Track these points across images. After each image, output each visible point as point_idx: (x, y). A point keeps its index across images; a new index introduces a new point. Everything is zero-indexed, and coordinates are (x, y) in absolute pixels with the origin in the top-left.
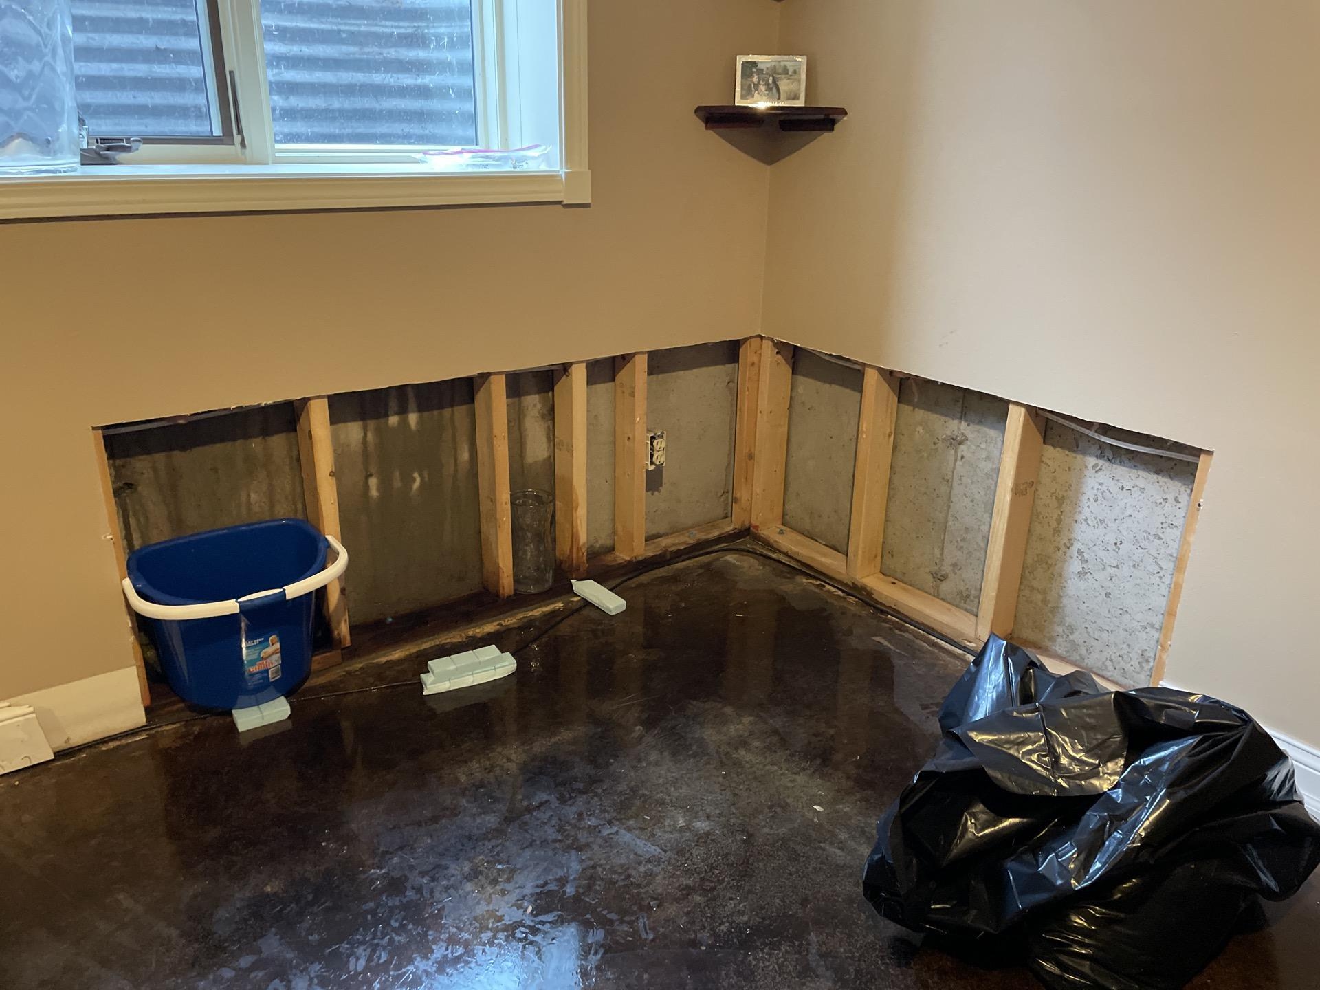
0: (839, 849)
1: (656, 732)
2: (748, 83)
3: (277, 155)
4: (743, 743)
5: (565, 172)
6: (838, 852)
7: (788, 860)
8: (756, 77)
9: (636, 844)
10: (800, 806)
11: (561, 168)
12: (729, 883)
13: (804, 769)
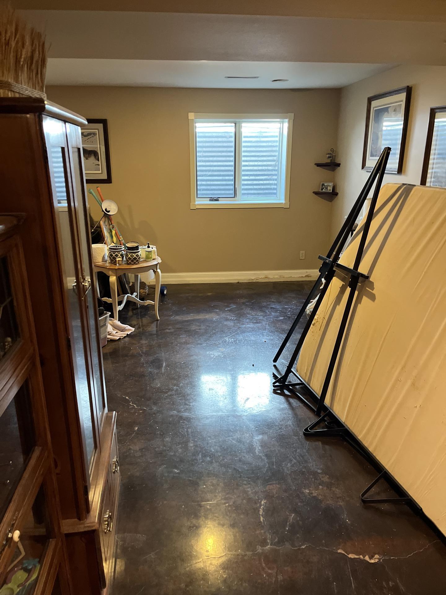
8: (324, 186)
11: (284, 202)
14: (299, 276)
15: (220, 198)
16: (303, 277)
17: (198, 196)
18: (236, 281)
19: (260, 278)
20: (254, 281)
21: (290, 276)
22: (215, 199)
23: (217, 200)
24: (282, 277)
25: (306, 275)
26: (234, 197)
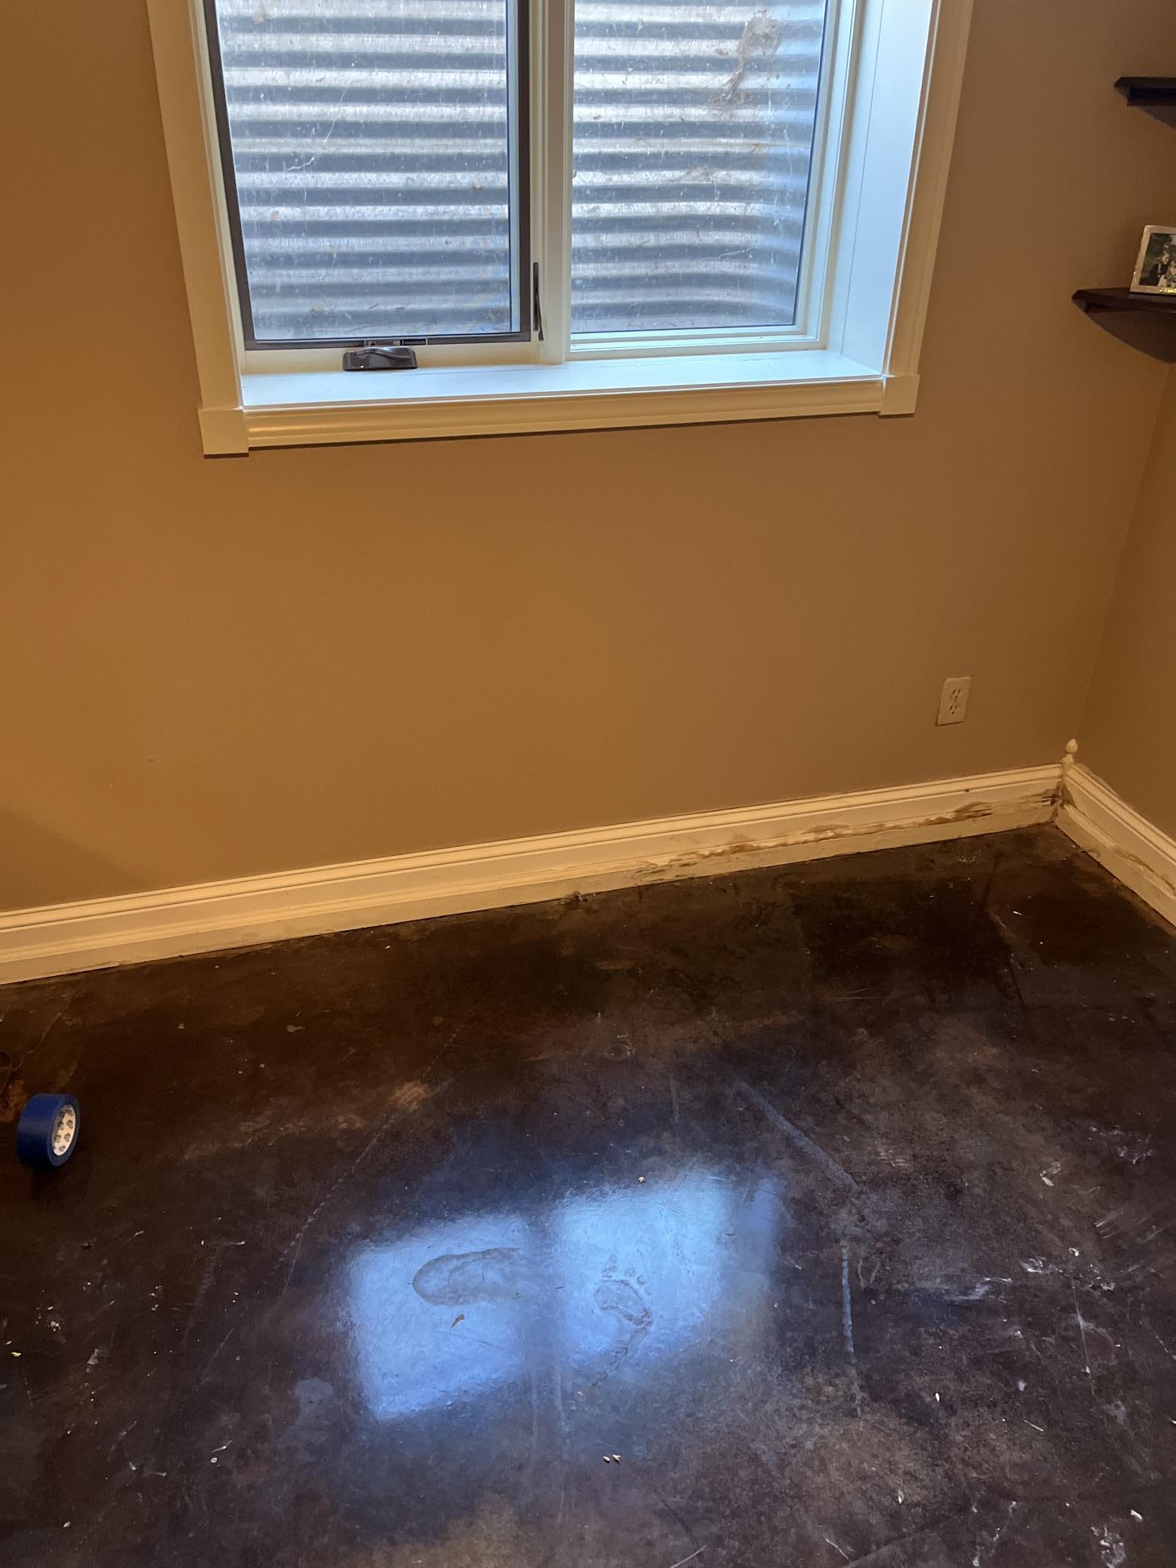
0: (1058, 1237)
1: (881, 1040)
2: (1155, 263)
3: (572, 347)
4: (977, 1078)
5: (888, 379)
6: (1057, 1241)
7: (994, 1233)
8: (1166, 255)
9: (828, 1166)
10: (1025, 1173)
11: (883, 372)
12: (919, 1239)
13: (1043, 1129)
14: (921, 820)
15: (420, 341)
16: (947, 821)
17: (260, 335)
18: (563, 893)
19: (707, 853)
20: (668, 877)
21: (873, 821)
22: (385, 355)
23: (401, 361)
24: (830, 834)
25: (959, 807)
26: (523, 335)
